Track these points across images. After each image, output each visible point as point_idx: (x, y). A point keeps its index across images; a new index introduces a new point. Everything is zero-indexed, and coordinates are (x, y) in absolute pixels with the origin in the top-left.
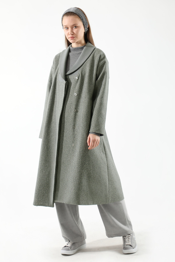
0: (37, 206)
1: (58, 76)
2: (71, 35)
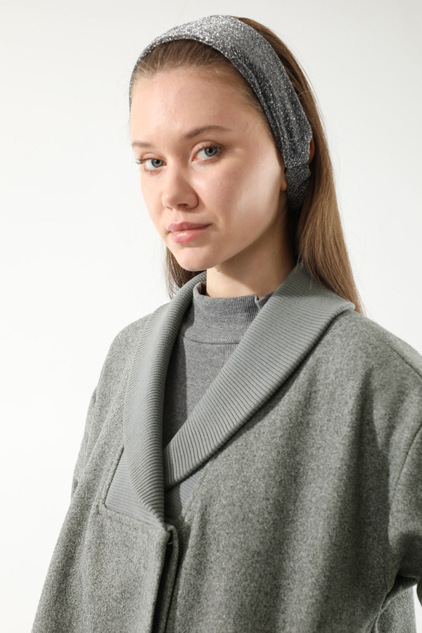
1: (111, 474)
2: (174, 210)
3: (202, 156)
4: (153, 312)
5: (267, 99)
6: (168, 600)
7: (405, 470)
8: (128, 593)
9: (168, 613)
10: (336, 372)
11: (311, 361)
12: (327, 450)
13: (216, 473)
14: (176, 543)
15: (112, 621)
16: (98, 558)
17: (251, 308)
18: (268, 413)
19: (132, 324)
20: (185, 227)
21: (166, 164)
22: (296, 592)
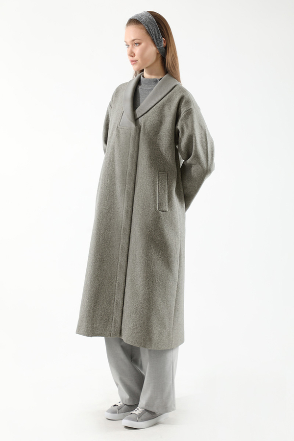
0: (91, 337)
1: (120, 119)
16: (119, 137)
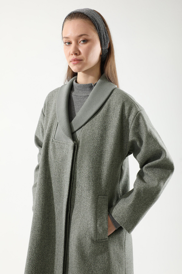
1: (55, 131)
2: (73, 55)
3: (82, 42)
4: (61, 86)
5: (99, 30)
6: (75, 159)
7: (132, 125)
8: (63, 160)
9: (75, 162)
10: (115, 102)
11: (108, 100)
12: (113, 122)
13: (85, 129)
14: (76, 146)
15: (60, 166)
16: (54, 152)
17: (91, 87)
18: (98, 113)
19: (53, 91)
20: (76, 60)
21: (72, 44)
22: (106, 155)
